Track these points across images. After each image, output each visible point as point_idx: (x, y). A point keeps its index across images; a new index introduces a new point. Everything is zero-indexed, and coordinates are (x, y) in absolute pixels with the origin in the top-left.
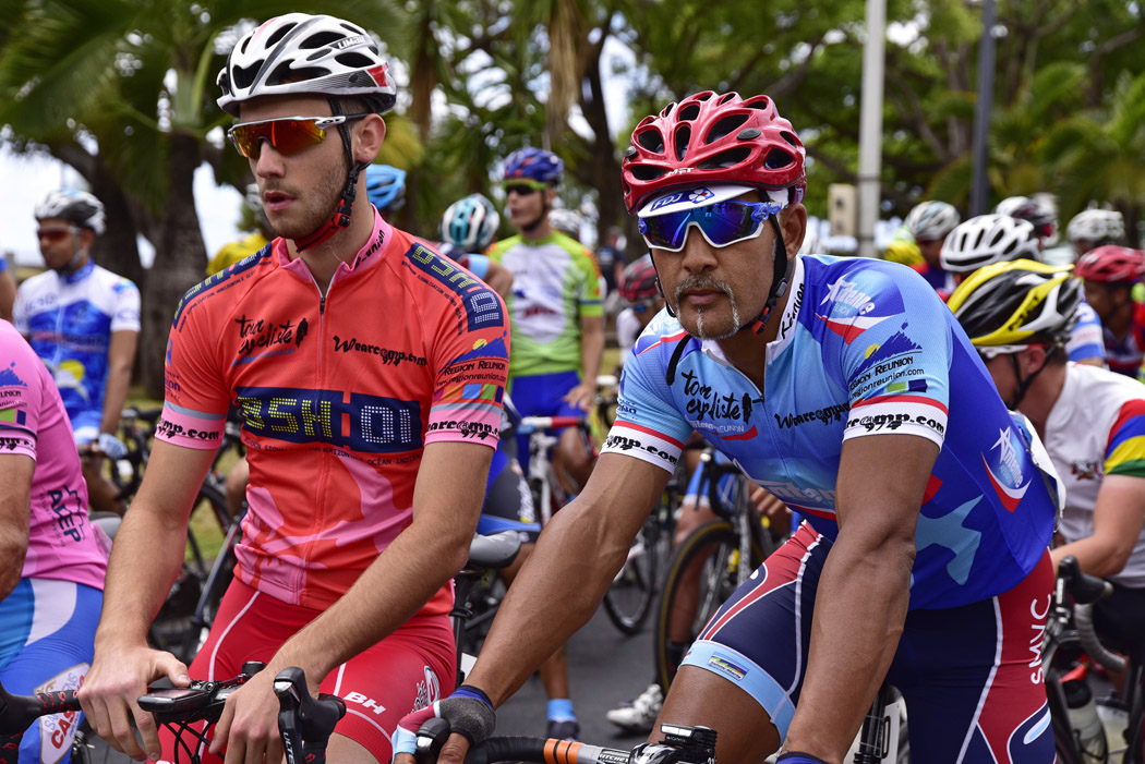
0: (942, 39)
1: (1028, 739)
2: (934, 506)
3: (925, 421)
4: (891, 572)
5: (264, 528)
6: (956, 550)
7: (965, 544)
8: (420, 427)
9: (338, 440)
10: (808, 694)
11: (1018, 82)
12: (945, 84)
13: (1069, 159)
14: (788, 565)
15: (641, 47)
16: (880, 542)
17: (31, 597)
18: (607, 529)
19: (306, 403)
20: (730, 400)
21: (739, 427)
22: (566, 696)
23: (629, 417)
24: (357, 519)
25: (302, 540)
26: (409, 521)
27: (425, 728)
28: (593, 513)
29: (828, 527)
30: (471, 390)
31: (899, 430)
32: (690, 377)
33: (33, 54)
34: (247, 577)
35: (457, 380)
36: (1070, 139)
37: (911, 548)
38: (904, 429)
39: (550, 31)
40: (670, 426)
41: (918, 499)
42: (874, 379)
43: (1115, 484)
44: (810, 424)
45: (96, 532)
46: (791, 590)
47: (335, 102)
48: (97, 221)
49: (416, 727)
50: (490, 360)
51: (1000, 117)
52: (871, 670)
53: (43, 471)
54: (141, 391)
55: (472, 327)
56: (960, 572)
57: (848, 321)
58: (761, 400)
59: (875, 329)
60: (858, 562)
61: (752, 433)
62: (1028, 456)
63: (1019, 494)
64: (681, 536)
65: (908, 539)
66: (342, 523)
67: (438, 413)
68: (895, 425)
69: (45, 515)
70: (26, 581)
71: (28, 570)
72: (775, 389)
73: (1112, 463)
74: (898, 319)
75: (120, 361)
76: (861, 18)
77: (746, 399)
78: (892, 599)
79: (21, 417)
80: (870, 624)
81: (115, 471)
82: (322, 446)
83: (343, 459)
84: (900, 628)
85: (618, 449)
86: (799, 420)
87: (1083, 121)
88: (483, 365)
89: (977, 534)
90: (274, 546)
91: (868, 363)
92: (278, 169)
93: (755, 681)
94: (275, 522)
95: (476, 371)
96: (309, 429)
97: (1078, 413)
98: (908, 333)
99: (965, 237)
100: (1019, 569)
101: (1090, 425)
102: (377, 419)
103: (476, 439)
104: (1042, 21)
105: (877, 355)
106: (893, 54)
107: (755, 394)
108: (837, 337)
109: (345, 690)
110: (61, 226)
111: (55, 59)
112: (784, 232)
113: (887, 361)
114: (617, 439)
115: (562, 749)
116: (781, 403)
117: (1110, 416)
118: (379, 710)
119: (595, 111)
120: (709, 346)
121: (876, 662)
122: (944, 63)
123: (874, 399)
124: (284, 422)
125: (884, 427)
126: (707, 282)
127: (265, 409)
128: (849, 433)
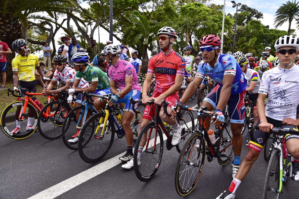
0: (230, 34)
1: (242, 109)
2: (234, 83)
3: (233, 73)
4: (229, 90)
5: (158, 84)
6: (236, 88)
7: (237, 87)
8: (176, 73)
9: (166, 73)
10: (219, 103)
11: (238, 39)
12: (230, 39)
13: (244, 48)
14: (216, 89)
15: (196, 35)
16: (228, 86)
17: (133, 91)
18: (196, 85)
19: (163, 69)
20: (210, 70)
21: (211, 73)
22: (187, 105)
23: (199, 72)
24: (168, 83)
25: (162, 85)
26: (174, 83)
27: (175, 106)
28: (194, 83)
29: (221, 85)
30: (182, 69)
31: (230, 74)
32: (206, 68)
33: (131, 36)
34: (156, 90)
35: (180, 68)
36: (244, 46)
37: (231, 87)
38: (231, 74)
39: (186, 33)
40: (203, 73)
41: (232, 81)
42: (228, 68)
43: (252, 82)
44: (220, 73)
45: (139, 85)
46: (216, 92)
47: (169, 35)
48: (138, 53)
49: (174, 106)
50: (184, 66)
51: (236, 43)
52: (226, 100)
53: (134, 78)
54: (141, 72)
55: (182, 62)
56: (236, 90)
57: (225, 61)
58: (214, 70)
59: (228, 62)
60: (225, 88)
61: (213, 74)
62: (244, 77)
63: (243, 82)
64: (201, 88)
65: (231, 86)
66: (166, 83)
67: (178, 71)
68: (230, 73)
69: (134, 83)
70: (132, 89)
71: (132, 88)
72: (216, 69)
73: (252, 80)
74: (231, 61)
75: (140, 68)
76: (221, 32)
77: (212, 70)
78: (229, 93)
79: (131, 72)
80: (226, 95)
81: (139, 80)
82: (164, 74)
83: (167, 76)
84: (230, 96)
85: (197, 76)
86: (218, 73)
87: (245, 44)
88: (183, 66)
89: (238, 86)
90: (159, 86)
91: (227, 66)
92: (161, 41)
93: (211, 102)
94: (159, 84)
95: (182, 67)
96: (163, 72)
97: (248, 74)
98: (232, 63)
99: (235, 54)
100: (243, 90)
101: (250, 75)
102: (171, 71)
103: (182, 75)
104: (241, 33)
105: (228, 65)
106: (224, 36)
107: (213, 70)
108: (223, 63)
109: (168, 101)
110: (134, 54)
111: (133, 37)
112: (217, 51)
113: (229, 66)
114: (197, 75)
115: (190, 109)
116: (216, 71)
117: (252, 74)
118: (171, 104)
119: (190, 42)
120: (208, 64)
121: (227, 100)
122: (230, 37)
123: (228, 70)
124: (160, 71)
125: (229, 74)
126: (206, 56)
127: (158, 70)
128: (224, 74)
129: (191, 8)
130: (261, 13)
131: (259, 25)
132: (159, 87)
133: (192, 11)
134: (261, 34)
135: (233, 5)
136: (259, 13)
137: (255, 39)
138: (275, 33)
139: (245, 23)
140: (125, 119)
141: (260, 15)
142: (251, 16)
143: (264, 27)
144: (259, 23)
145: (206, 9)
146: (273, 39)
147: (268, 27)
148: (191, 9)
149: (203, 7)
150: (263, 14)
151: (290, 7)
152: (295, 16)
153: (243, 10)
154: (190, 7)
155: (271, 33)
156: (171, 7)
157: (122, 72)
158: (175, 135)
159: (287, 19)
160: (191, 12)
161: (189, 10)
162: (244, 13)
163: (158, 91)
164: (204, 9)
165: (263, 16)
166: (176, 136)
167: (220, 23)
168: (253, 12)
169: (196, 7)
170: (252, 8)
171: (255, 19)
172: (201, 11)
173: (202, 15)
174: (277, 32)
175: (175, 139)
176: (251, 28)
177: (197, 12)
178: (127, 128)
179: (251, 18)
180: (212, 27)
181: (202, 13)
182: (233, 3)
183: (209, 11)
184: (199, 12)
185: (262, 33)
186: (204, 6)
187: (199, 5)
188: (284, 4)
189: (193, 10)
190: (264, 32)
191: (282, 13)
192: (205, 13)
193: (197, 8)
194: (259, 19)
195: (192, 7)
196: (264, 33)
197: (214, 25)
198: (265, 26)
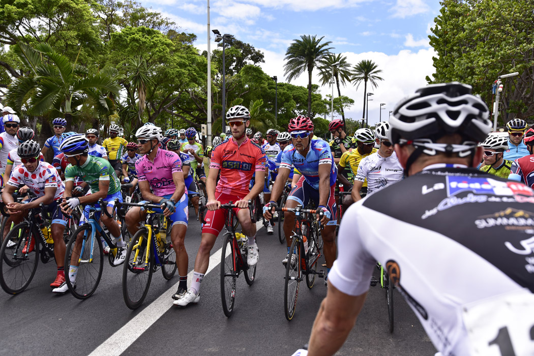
1: (334, 207)
9: (239, 169)
14: (301, 185)
16: (326, 178)
19: (235, 163)
20: (300, 160)
23: (285, 162)
24: (240, 181)
25: (231, 184)
30: (263, 163)
35: (260, 162)
38: (328, 163)
39: (139, 91)
42: (324, 156)
44: (313, 163)
47: (244, 119)
55: (263, 153)
57: (319, 148)
58: (305, 159)
59: (323, 149)
61: (302, 164)
62: (335, 166)
63: (334, 172)
66: (237, 182)
67: (257, 166)
72: (308, 157)
74: (326, 148)
77: (303, 159)
86: (311, 162)
93: (299, 201)
95: (263, 160)
96: (235, 167)
98: (327, 150)
102: (246, 166)
104: (229, 88)
105: (324, 153)
108: (317, 150)
112: (310, 137)
116: (308, 160)
120: (297, 152)
123: (324, 159)
124: (231, 166)
125: (326, 163)
126: (300, 143)
127: (228, 163)
128: (319, 164)
129: (134, 38)
130: (261, 53)
131: (260, 74)
132: (225, 187)
133: (137, 45)
134: (264, 91)
135: (217, 38)
136: (256, 53)
137: (262, 101)
138: (287, 91)
139: (234, 71)
140: (178, 236)
141: (258, 57)
142: (244, 56)
143: (268, 78)
144: (258, 71)
145: (164, 41)
146: (285, 102)
147: (275, 78)
148: (134, 40)
149: (158, 37)
150: (264, 55)
151: (308, 47)
152: (316, 62)
153: (228, 46)
154: (133, 36)
155: (281, 91)
156: (90, 32)
157: (165, 167)
158: (252, 252)
159: (305, 66)
160: (135, 45)
161: (130, 42)
162: (231, 51)
163: (223, 192)
164: (160, 42)
165: (264, 59)
166: (252, 254)
167: (192, 70)
168: (248, 50)
169: (143, 36)
170: (244, 43)
171: (252, 62)
172: (155, 45)
173: (158, 53)
174: (290, 89)
175: (251, 257)
176: (246, 79)
177: (147, 47)
178: (181, 250)
179: (244, 61)
180: (176, 76)
181: (157, 49)
182: (215, 33)
183: (172, 45)
184: (151, 47)
185: (266, 90)
186: (159, 35)
187: (150, 33)
188: (298, 41)
189: (138, 43)
190: (270, 89)
191: (295, 56)
192: (164, 50)
193: (146, 38)
194: (257, 64)
195: (137, 36)
196: (269, 91)
197: (180, 74)
198: (271, 77)
